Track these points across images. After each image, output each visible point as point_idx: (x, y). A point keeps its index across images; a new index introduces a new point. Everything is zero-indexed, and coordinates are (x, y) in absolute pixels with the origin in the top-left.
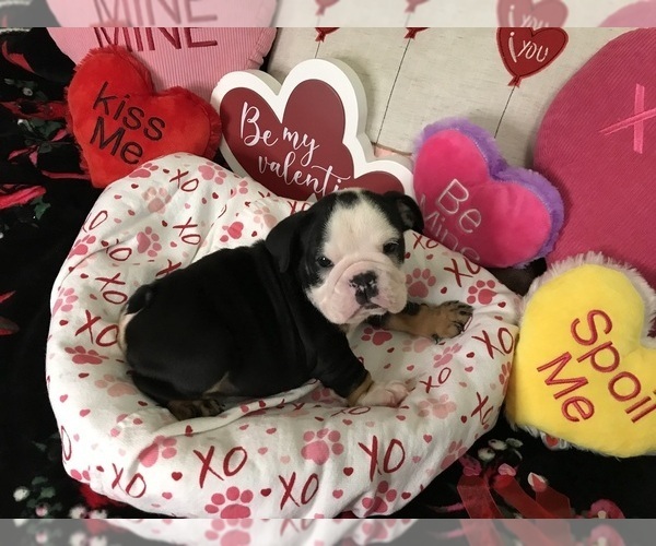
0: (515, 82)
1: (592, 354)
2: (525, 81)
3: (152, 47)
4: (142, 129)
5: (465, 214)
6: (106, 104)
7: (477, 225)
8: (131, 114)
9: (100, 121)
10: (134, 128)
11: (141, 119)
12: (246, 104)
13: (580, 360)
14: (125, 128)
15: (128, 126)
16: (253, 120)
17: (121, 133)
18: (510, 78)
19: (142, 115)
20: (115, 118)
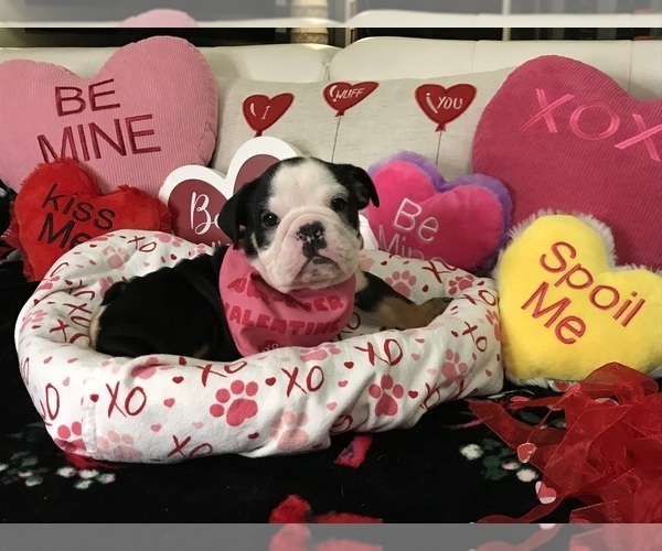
0: (441, 128)
1: (566, 278)
2: (449, 126)
3: (99, 156)
4: (92, 220)
5: (423, 226)
6: (55, 202)
7: (435, 230)
8: (80, 208)
9: (50, 217)
10: (84, 220)
11: (91, 212)
12: (194, 194)
13: (557, 284)
14: (75, 220)
15: (78, 219)
16: (203, 208)
17: (70, 226)
18: (436, 125)
19: (92, 208)
20: (65, 213)
